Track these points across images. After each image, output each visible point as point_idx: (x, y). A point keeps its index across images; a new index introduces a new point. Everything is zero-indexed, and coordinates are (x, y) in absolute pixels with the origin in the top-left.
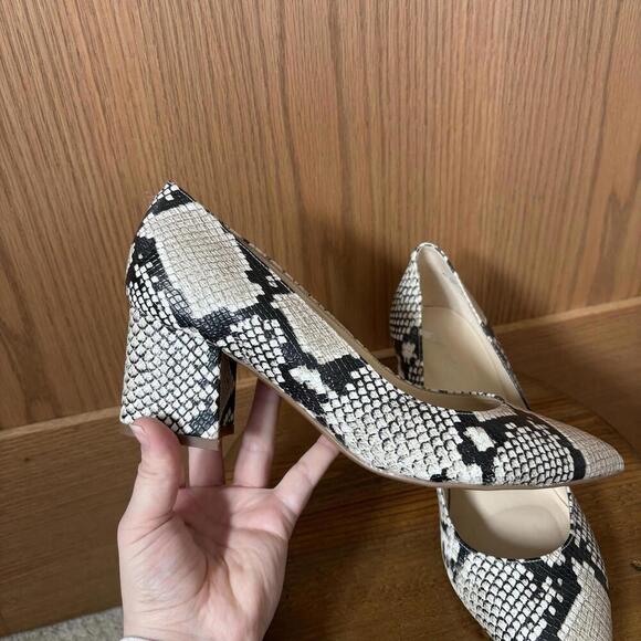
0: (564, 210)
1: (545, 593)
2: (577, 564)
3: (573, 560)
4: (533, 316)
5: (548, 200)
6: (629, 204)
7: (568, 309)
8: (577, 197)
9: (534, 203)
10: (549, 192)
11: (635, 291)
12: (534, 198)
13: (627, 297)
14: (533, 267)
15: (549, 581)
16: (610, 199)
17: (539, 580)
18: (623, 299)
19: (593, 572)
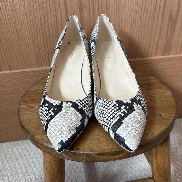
0: (154, 19)
1: (121, 110)
2: (135, 104)
3: (134, 103)
4: (144, 57)
5: (149, 14)
6: (176, 19)
7: (156, 56)
8: (158, 15)
9: (144, 15)
10: (149, 11)
11: (178, 53)
12: (144, 13)
13: (176, 54)
14: (144, 39)
15: (124, 107)
16: (170, 17)
17: (120, 106)
18: (174, 55)
19: (141, 108)
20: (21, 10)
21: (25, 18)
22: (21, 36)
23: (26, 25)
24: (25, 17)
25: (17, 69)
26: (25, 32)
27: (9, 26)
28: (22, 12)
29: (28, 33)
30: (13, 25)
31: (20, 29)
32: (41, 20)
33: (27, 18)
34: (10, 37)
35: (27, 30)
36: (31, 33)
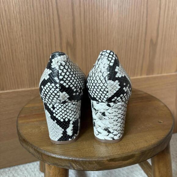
9: (129, 38)
16: (150, 41)
20: (18, 32)
21: (21, 40)
22: (16, 56)
23: (21, 46)
24: (21, 38)
25: (9, 89)
26: (20, 53)
27: (5, 47)
28: (18, 34)
29: (23, 53)
30: (8, 45)
31: (15, 50)
32: (36, 41)
33: (23, 39)
34: (5, 57)
35: (22, 51)
36: (26, 53)
